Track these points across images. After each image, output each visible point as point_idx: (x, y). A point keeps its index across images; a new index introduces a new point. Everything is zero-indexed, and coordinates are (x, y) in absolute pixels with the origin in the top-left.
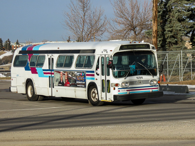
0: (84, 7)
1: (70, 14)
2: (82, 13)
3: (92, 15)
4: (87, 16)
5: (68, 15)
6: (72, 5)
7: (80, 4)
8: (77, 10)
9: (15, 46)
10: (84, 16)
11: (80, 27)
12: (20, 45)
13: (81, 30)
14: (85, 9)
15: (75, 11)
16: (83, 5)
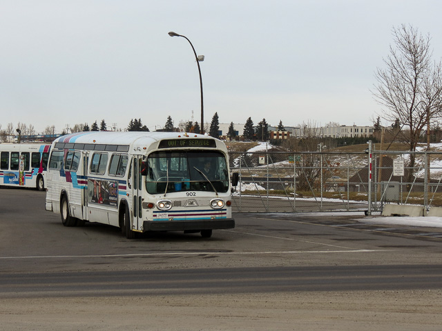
0: (416, 63)
1: (389, 75)
2: (411, 73)
3: (430, 78)
4: (421, 80)
5: (385, 77)
6: (393, 57)
7: (409, 56)
8: (402, 67)
9: (275, 132)
10: (416, 79)
11: (407, 100)
12: (285, 130)
13: (410, 106)
14: (419, 66)
15: (398, 69)
16: (413, 58)
